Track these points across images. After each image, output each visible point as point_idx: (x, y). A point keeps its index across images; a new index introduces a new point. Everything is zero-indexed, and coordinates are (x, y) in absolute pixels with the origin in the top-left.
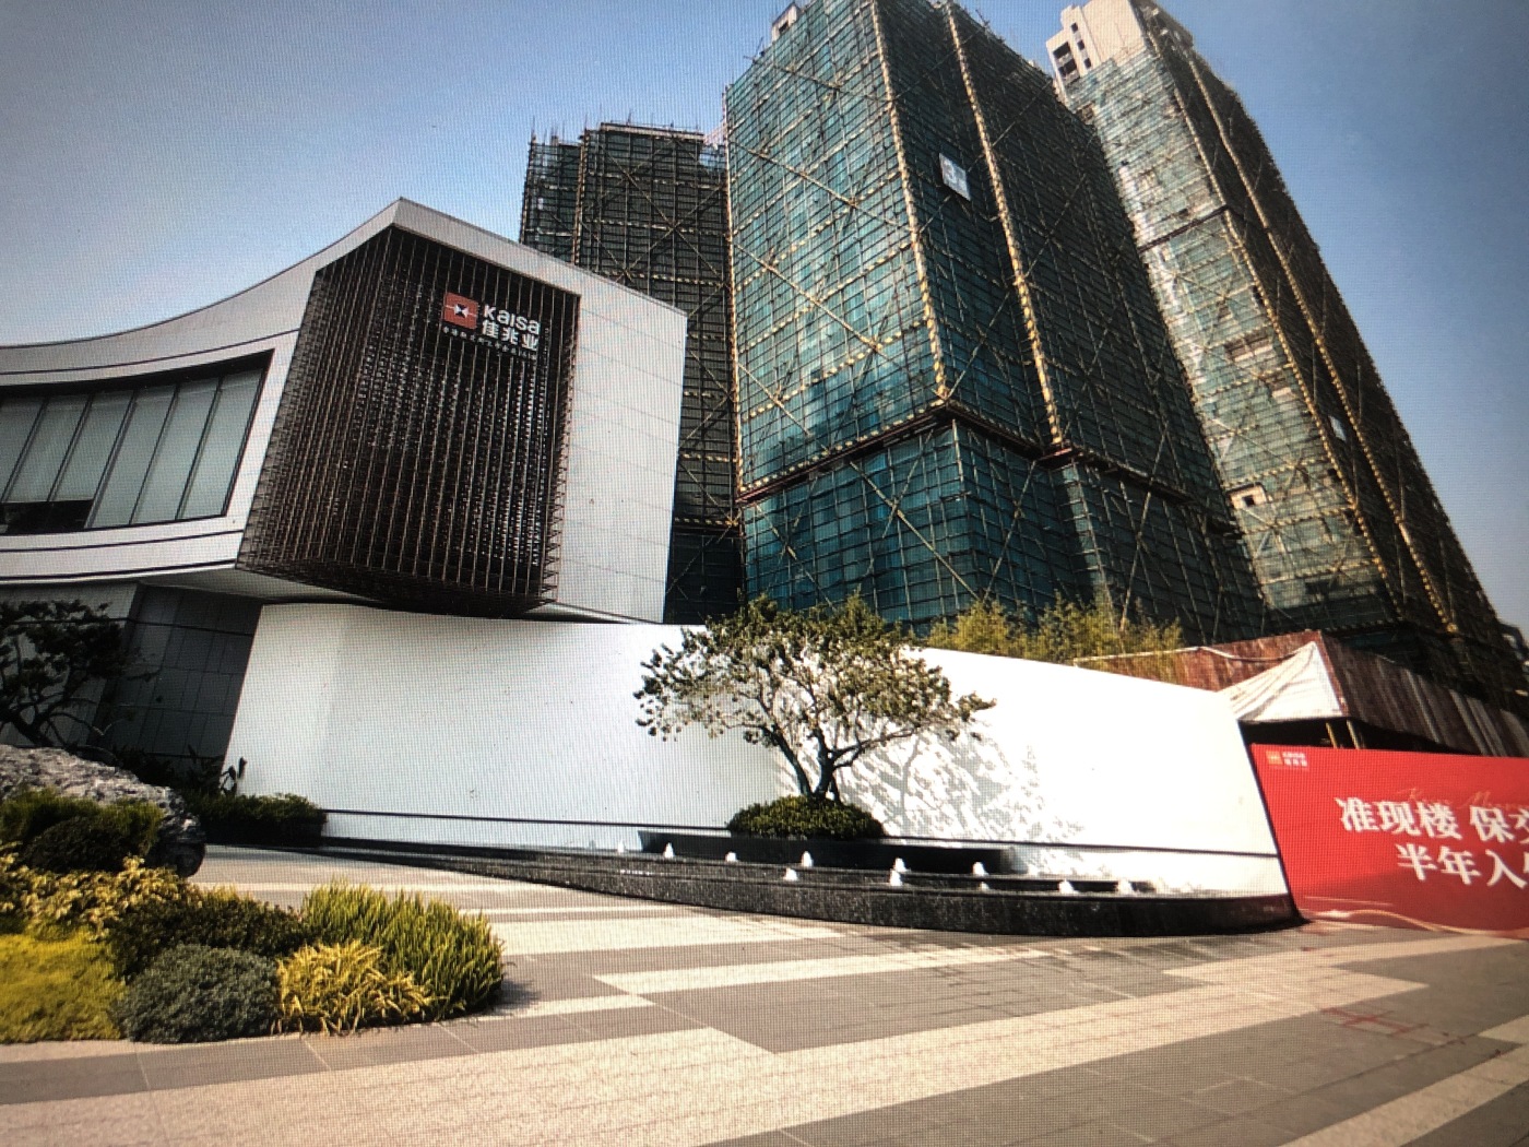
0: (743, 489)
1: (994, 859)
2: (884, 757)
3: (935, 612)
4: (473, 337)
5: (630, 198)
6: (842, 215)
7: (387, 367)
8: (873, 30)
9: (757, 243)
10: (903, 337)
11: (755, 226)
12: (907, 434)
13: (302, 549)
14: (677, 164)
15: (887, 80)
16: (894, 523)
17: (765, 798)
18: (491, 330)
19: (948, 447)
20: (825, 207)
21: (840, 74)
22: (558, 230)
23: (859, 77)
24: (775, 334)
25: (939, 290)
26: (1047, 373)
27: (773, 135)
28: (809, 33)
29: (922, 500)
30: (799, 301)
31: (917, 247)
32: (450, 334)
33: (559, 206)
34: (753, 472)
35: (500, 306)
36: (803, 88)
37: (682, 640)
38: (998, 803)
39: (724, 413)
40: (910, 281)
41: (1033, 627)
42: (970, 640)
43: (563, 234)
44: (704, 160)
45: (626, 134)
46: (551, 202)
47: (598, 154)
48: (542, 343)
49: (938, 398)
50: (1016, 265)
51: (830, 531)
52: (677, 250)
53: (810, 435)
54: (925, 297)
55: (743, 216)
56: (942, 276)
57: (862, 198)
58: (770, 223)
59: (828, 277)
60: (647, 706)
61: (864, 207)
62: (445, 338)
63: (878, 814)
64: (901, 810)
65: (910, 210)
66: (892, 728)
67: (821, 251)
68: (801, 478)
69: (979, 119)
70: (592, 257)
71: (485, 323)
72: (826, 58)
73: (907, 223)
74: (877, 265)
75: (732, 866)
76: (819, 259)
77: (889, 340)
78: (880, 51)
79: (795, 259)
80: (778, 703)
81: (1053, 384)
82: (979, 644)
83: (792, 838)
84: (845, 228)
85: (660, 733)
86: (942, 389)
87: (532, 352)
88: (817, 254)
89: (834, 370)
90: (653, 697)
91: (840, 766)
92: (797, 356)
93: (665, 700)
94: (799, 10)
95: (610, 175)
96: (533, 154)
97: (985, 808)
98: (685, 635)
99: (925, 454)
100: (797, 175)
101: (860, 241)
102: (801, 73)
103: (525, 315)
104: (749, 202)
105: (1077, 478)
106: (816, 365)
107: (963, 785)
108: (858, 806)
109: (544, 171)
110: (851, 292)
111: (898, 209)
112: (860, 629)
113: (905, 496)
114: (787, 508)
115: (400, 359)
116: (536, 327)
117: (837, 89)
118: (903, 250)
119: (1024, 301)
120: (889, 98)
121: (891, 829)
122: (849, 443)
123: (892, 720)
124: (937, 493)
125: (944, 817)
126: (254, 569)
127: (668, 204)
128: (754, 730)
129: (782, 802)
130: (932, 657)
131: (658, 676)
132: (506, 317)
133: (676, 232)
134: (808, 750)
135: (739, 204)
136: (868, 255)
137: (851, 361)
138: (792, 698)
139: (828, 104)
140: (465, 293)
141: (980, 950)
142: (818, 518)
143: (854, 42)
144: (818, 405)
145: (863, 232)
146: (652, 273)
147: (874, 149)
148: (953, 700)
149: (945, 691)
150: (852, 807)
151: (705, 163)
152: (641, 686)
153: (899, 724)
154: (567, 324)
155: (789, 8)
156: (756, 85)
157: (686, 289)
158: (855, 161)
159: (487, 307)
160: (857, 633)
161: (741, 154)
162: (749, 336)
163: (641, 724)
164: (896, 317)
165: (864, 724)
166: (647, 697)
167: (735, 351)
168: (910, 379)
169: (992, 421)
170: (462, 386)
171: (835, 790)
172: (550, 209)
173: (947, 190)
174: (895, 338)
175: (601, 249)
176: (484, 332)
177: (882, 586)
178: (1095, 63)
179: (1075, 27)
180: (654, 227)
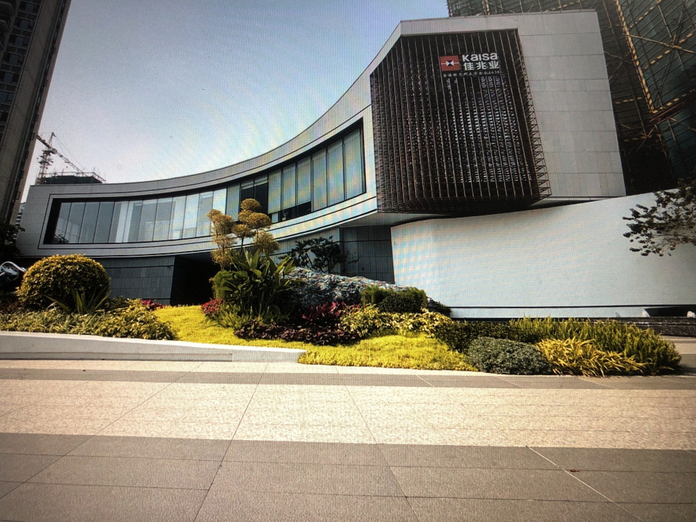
4: (460, 74)
18: (469, 67)
32: (447, 77)
35: (471, 52)
62: (445, 80)
71: (465, 65)
87: (497, 70)
90: (639, 235)
103: (486, 52)
126: (386, 211)
132: (476, 57)
152: (628, 230)
159: (463, 56)
166: (634, 236)
176: (466, 69)
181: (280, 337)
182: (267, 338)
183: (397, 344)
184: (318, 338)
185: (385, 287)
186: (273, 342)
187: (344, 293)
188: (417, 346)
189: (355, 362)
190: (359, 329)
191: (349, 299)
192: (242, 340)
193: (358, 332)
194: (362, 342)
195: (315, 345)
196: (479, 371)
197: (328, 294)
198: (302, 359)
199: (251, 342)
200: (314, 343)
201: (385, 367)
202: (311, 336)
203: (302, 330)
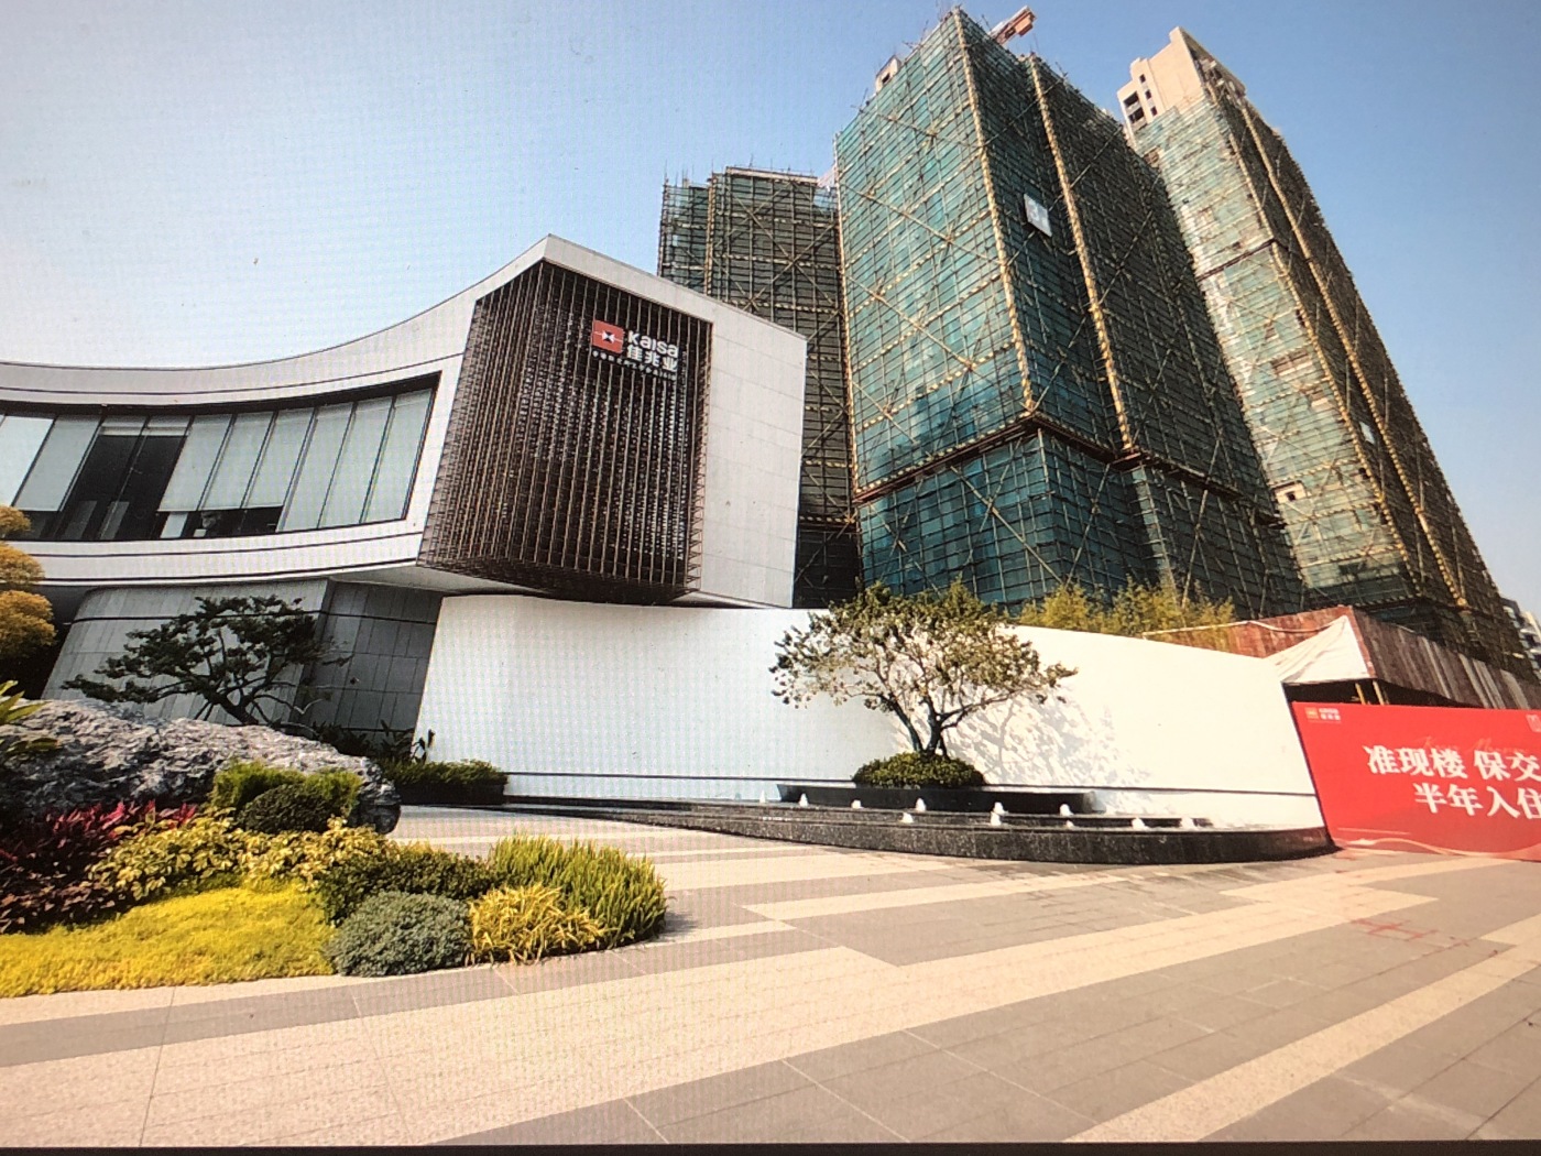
0: (859, 491)
1: (1077, 801)
2: (983, 718)
3: (1026, 595)
4: (619, 361)
5: (755, 235)
6: (940, 250)
7: (545, 387)
8: (965, 81)
9: (866, 275)
10: (994, 357)
11: (865, 259)
12: (1000, 442)
13: (477, 548)
14: (794, 205)
15: (978, 127)
16: (989, 519)
17: (884, 756)
18: (635, 353)
19: (1035, 452)
20: (925, 243)
21: (936, 122)
22: (690, 264)
23: (953, 125)
24: (883, 355)
25: (1025, 316)
26: (1119, 388)
27: (878, 177)
28: (909, 84)
29: (1013, 499)
30: (904, 326)
31: (1006, 279)
32: (599, 357)
33: (691, 242)
34: (865, 475)
35: (643, 333)
36: (904, 135)
37: (810, 622)
38: (1081, 754)
39: (840, 424)
40: (1000, 308)
41: (1109, 606)
42: (1056, 618)
43: (696, 268)
44: (818, 200)
45: (747, 177)
46: (684, 238)
47: (725, 196)
48: (680, 365)
49: (1025, 410)
50: (1092, 293)
51: (935, 526)
52: (797, 281)
53: (916, 443)
54: (1013, 322)
55: (854, 251)
56: (1027, 304)
57: (957, 234)
58: (878, 257)
59: (928, 304)
60: (781, 679)
61: (959, 243)
62: (595, 361)
63: (980, 767)
64: (999, 763)
65: (999, 245)
66: (991, 694)
67: (922, 282)
68: (909, 480)
69: (1059, 163)
70: (723, 288)
71: (630, 348)
72: (925, 107)
73: (997, 257)
74: (971, 294)
75: (857, 812)
76: (920, 289)
77: (982, 360)
78: (972, 100)
79: (899, 290)
80: (893, 675)
81: (1124, 397)
82: (1061, 623)
83: (907, 787)
84: (943, 261)
85: (793, 702)
86: (1029, 402)
87: (673, 373)
88: (918, 285)
89: (935, 386)
90: (786, 671)
91: (946, 727)
92: (903, 374)
93: (796, 674)
94: (899, 62)
95: (735, 215)
96: (666, 196)
97: (1070, 759)
98: (811, 617)
99: (1015, 459)
100: (901, 215)
101: (956, 273)
102: (901, 122)
103: (665, 340)
104: (859, 238)
105: (1145, 479)
106: (920, 382)
107: (1051, 741)
108: (962, 760)
109: (676, 210)
110: (949, 318)
111: (989, 244)
112: (962, 611)
113: (999, 495)
114: (898, 507)
115: (556, 380)
116: (674, 351)
117: (934, 136)
118: (993, 281)
119: (1098, 325)
120: (980, 144)
121: (990, 778)
122: (950, 450)
123: (990, 687)
124: (1026, 493)
125: (1035, 767)
126: (433, 566)
127: (788, 241)
128: (873, 698)
129: (898, 758)
130: (1024, 633)
131: (789, 653)
132: (647, 342)
133: (796, 266)
134: (920, 714)
135: (850, 241)
136: (963, 285)
137: (950, 379)
138: (905, 670)
139: (926, 150)
140: (611, 321)
141: (1067, 876)
142: (925, 516)
143: (949, 92)
144: (923, 416)
145: (958, 265)
146: (775, 302)
147: (967, 191)
148: (1042, 669)
149: (1035, 662)
150: (957, 761)
151: (820, 204)
152: (775, 662)
153: (996, 691)
154: (702, 348)
155: (890, 60)
156: (863, 133)
157: (805, 316)
158: (950, 202)
159: (631, 333)
160: (960, 613)
161: (851, 195)
162: (861, 356)
163: (777, 694)
164: (988, 339)
165: (966, 691)
167: (849, 370)
168: (1001, 394)
169: (1072, 430)
170: (612, 404)
171: (943, 747)
172: (683, 245)
173: (1031, 227)
174: (987, 358)
175: (730, 281)
176: (629, 356)
177: (980, 574)
178: (1160, 111)
179: (1143, 79)
180: (776, 261)
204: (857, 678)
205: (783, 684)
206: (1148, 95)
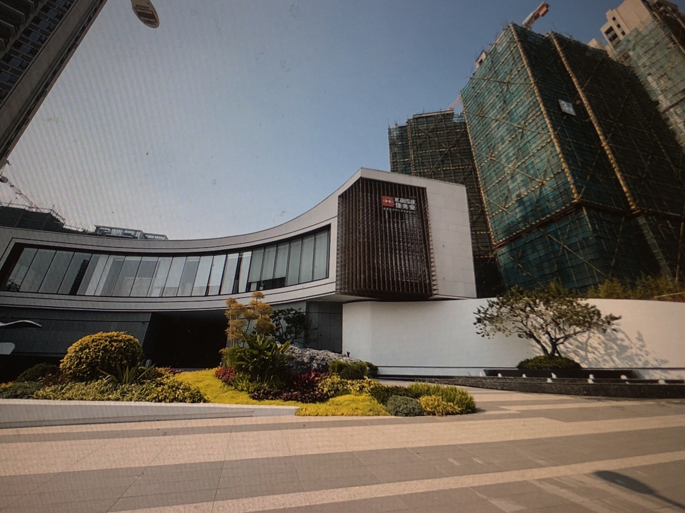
0: (495, 243)
1: (629, 373)
2: (576, 340)
3: (587, 283)
4: (393, 209)
5: (430, 141)
6: (520, 133)
8: (520, 55)
9: (484, 149)
10: (554, 177)
11: (482, 142)
12: (564, 215)
14: (445, 124)
15: (530, 75)
16: (563, 250)
17: (531, 357)
18: (398, 206)
19: (583, 218)
20: (510, 131)
21: (509, 76)
22: (404, 159)
23: (517, 76)
24: (498, 183)
25: (568, 156)
26: (624, 180)
27: (484, 105)
28: (492, 62)
29: (575, 240)
30: (506, 169)
31: (555, 140)
32: (386, 209)
33: (403, 150)
34: (497, 236)
35: (400, 197)
36: (493, 85)
37: (488, 303)
38: (628, 353)
39: (481, 215)
40: (554, 154)
41: (633, 286)
42: (606, 294)
43: (406, 160)
44: (455, 120)
45: (423, 117)
46: (400, 149)
47: (414, 127)
48: (416, 207)
49: (574, 199)
50: (601, 138)
51: (536, 255)
52: (451, 157)
53: (520, 220)
54: (562, 160)
55: (477, 139)
56: (568, 150)
57: (527, 124)
58: (488, 141)
59: (517, 158)
60: (479, 327)
61: (528, 128)
62: (385, 211)
63: (577, 360)
64: (586, 358)
65: (549, 126)
66: (578, 329)
67: (512, 148)
68: (519, 237)
69: (574, 80)
70: (419, 166)
71: (396, 204)
72: (502, 71)
73: (549, 131)
74: (538, 150)
75: (525, 378)
76: (511, 152)
77: (548, 179)
78: (525, 63)
79: (502, 153)
80: (529, 323)
81: (627, 184)
82: (609, 296)
83: (544, 369)
84: (521, 138)
85: (486, 336)
86: (575, 195)
87: (414, 211)
88: (510, 150)
89: (526, 194)
90: (480, 324)
91: (558, 344)
92: (509, 190)
93: (485, 325)
94: (486, 53)
95: (420, 134)
96: (390, 133)
97: (623, 356)
98: (488, 302)
99: (572, 222)
100: (497, 120)
101: (529, 142)
102: (492, 79)
103: (409, 198)
104: (478, 134)
105: (645, 222)
106: (518, 192)
107: (612, 348)
108: (568, 358)
109: (395, 138)
110: (528, 163)
111: (544, 126)
113: (566, 239)
114: (515, 249)
116: (413, 202)
117: (509, 82)
118: (549, 143)
119: (608, 152)
120: (532, 82)
121: (584, 366)
122: (538, 221)
123: (577, 326)
124: (581, 237)
125: (605, 360)
126: (342, 293)
127: (445, 140)
128: (521, 333)
129: (537, 358)
130: (591, 302)
131: (481, 317)
132: (403, 200)
133: (450, 151)
134: (545, 338)
135: (474, 136)
136: (533, 146)
137: (533, 189)
138: (535, 321)
139: (505, 90)
140: (388, 195)
141: (628, 402)
142: (529, 251)
143: (513, 62)
144: (521, 208)
145: (530, 138)
146: (443, 167)
147: (529, 104)
148: (603, 317)
149: (599, 314)
150: (566, 358)
151: (456, 121)
152: (476, 321)
153: (581, 328)
155: (481, 53)
156: (473, 88)
157: (457, 171)
158: (521, 110)
159: (396, 198)
160: (558, 295)
161: (471, 116)
162: (487, 185)
163: (479, 333)
164: (550, 169)
165: (566, 328)
166: (478, 324)
167: (482, 192)
168: (560, 193)
169: (601, 204)
171: (558, 352)
172: (400, 151)
173: (565, 114)
174: (551, 178)
175: (422, 162)
177: (562, 275)
178: (627, 32)
179: (614, 19)
180: (441, 150)
181: (281, 398)
182: (272, 399)
183: (350, 401)
184: (305, 399)
185: (343, 360)
186: (277, 401)
187: (318, 364)
188: (362, 402)
189: (329, 413)
190: (329, 391)
191: (321, 369)
192: (255, 401)
193: (328, 393)
194: (330, 399)
195: (303, 403)
196: (392, 415)
197: (309, 365)
198: (298, 413)
199: (262, 402)
200: (303, 402)
201: (346, 415)
202: (301, 397)
203: (295, 393)
204: (514, 325)
205: (481, 329)
206: (619, 26)
